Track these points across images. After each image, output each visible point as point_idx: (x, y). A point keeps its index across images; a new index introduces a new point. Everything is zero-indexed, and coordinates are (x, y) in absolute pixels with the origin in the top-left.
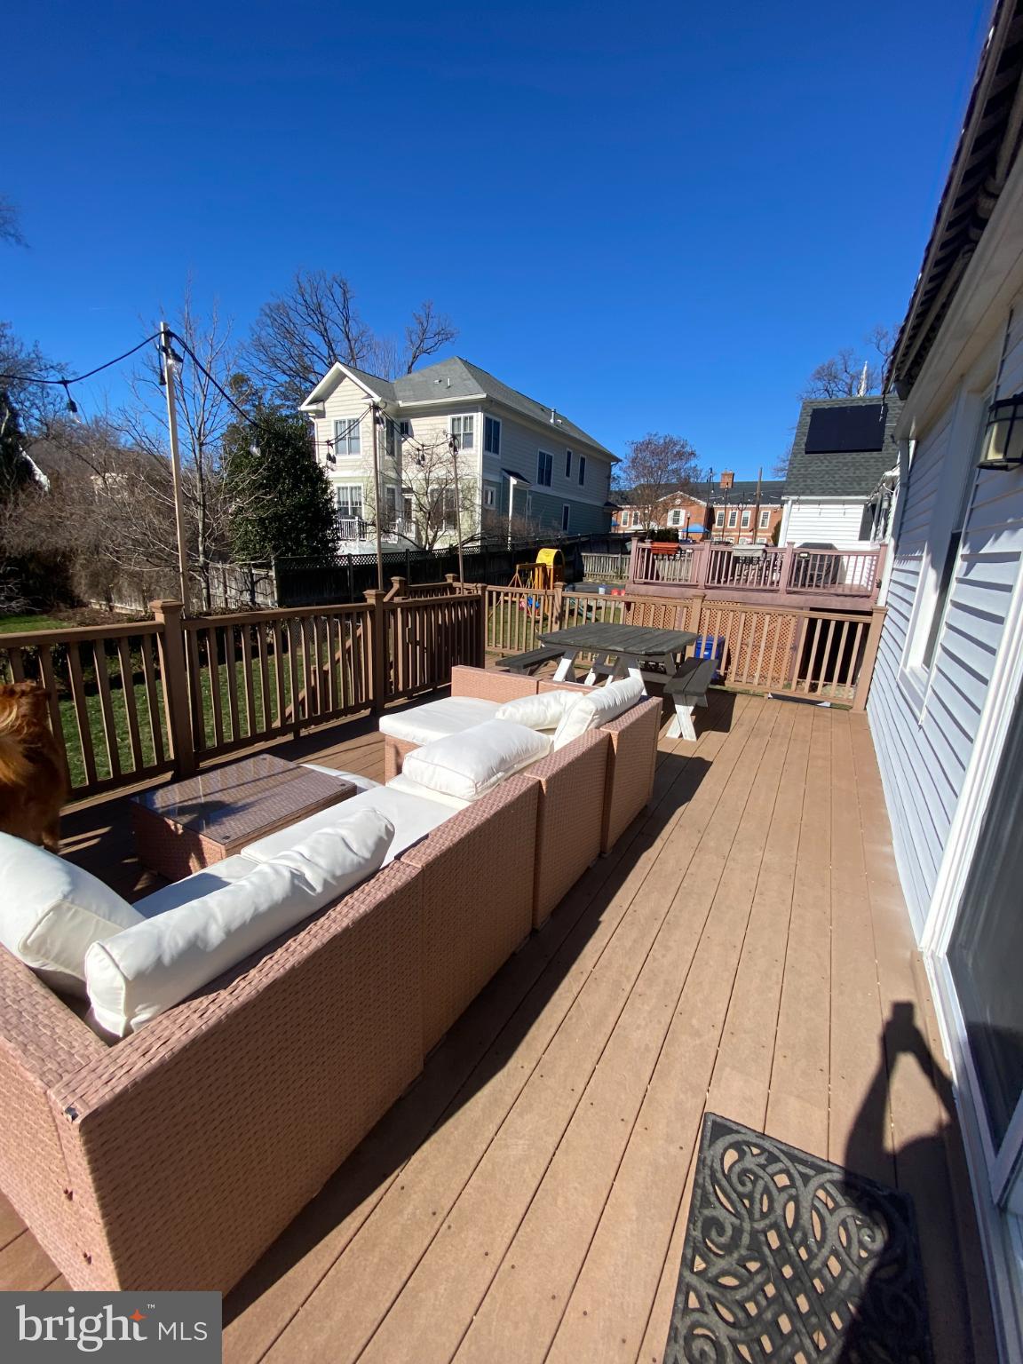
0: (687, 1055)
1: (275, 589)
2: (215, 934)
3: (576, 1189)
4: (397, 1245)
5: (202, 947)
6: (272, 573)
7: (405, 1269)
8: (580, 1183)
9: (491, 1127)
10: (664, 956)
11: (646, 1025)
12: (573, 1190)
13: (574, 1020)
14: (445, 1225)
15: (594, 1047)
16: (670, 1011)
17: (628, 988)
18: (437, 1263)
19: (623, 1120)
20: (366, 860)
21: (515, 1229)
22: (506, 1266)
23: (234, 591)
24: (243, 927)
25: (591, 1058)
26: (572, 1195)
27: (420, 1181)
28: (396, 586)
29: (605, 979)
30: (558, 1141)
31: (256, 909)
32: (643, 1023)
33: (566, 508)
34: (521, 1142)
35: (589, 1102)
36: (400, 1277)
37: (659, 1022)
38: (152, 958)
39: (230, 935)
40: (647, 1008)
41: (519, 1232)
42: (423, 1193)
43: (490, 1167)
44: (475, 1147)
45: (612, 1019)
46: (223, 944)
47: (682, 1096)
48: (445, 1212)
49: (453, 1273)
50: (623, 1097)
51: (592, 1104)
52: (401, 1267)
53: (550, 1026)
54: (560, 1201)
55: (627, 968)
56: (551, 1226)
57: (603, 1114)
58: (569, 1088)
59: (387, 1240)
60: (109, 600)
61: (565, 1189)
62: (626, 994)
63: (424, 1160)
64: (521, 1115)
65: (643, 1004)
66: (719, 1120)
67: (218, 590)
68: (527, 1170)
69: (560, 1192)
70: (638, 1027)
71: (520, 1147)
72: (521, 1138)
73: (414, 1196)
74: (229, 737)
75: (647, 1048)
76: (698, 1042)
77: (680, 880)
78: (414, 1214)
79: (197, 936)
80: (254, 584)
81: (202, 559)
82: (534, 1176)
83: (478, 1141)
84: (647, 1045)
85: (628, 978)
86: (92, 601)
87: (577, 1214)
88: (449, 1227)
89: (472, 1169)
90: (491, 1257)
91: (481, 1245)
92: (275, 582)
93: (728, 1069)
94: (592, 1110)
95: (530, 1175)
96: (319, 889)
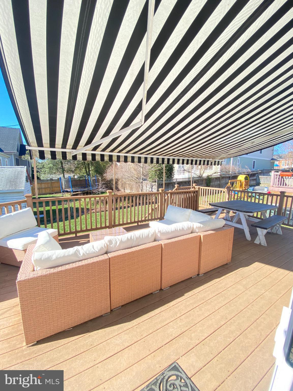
0: (183, 343)
1: (157, 188)
2: (54, 257)
3: (125, 359)
4: (80, 347)
5: (50, 259)
6: (156, 184)
7: (78, 353)
8: (127, 359)
9: (117, 333)
10: (198, 312)
11: (176, 329)
12: (124, 359)
13: (156, 318)
14: (91, 349)
15: (156, 327)
16: (187, 328)
17: (179, 316)
18: (84, 356)
19: (149, 350)
20: (96, 251)
21: (104, 359)
22: (97, 366)
23: (148, 188)
24: (60, 258)
25: (154, 329)
26: (123, 360)
27: (94, 336)
28: (176, 187)
29: (173, 311)
30: (129, 345)
31: (64, 255)
32: (176, 328)
33: (254, 162)
34: (120, 341)
35: (144, 340)
36: (76, 354)
37: (181, 330)
38: (40, 257)
39: (57, 258)
40: (180, 324)
41: (105, 361)
42: (92, 339)
43: (109, 342)
44: (110, 336)
45: (167, 322)
46: (55, 260)
47: (172, 353)
48: (93, 346)
49: (86, 359)
50: (154, 344)
51: (144, 341)
52: (78, 352)
53: (148, 316)
54: (119, 360)
55: (183, 310)
56: (113, 364)
57: (146, 345)
58: (141, 334)
59: (79, 345)
60: (124, 189)
61: (122, 358)
62: (177, 317)
63: (98, 332)
64: (125, 334)
65: (180, 322)
66: (177, 366)
67: (144, 188)
68: (117, 348)
69: (121, 357)
70: (173, 328)
71: (119, 342)
72: (121, 340)
73: (90, 339)
74: (117, 223)
75: (171, 335)
76: (189, 341)
77: (222, 291)
78: (88, 342)
79: (50, 256)
80: (152, 186)
81: (141, 180)
82: (117, 350)
83: (111, 335)
84: (172, 334)
85: (181, 313)
86: (122, 190)
87: (120, 365)
88: (92, 350)
89: (105, 340)
90: (95, 362)
91: (95, 358)
92: (157, 186)
93: (193, 354)
94: (143, 343)
95: (116, 349)
96: (81, 255)
